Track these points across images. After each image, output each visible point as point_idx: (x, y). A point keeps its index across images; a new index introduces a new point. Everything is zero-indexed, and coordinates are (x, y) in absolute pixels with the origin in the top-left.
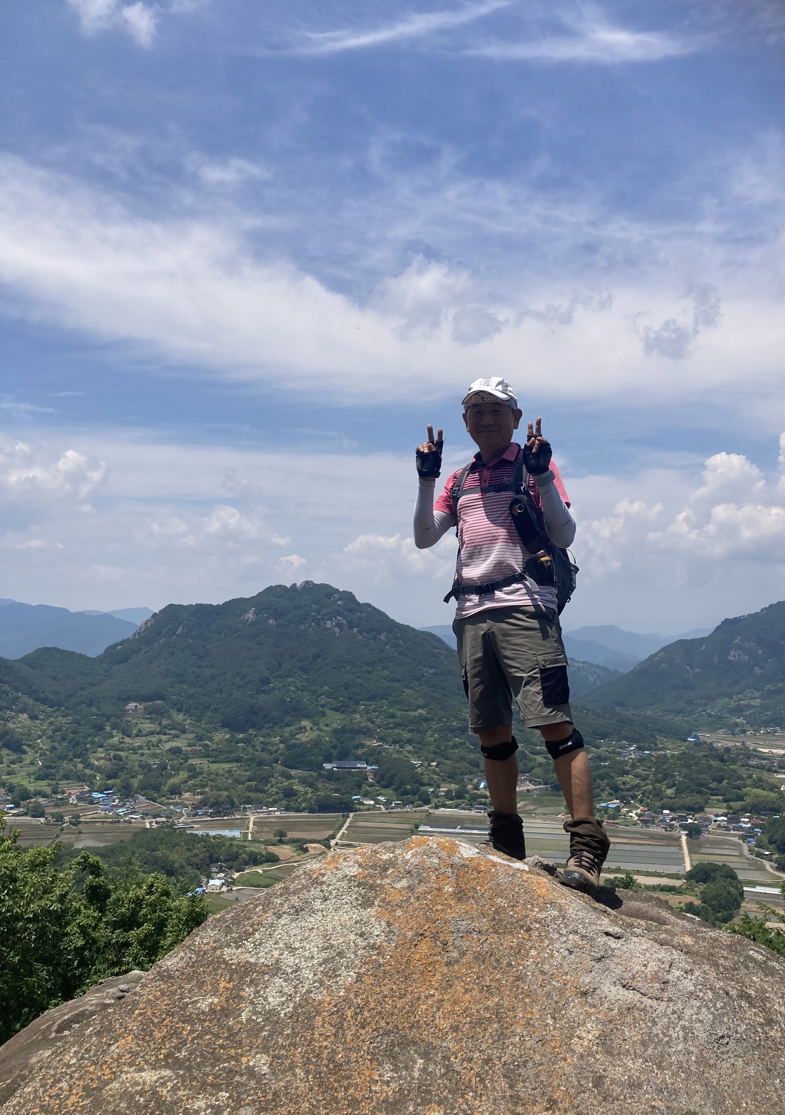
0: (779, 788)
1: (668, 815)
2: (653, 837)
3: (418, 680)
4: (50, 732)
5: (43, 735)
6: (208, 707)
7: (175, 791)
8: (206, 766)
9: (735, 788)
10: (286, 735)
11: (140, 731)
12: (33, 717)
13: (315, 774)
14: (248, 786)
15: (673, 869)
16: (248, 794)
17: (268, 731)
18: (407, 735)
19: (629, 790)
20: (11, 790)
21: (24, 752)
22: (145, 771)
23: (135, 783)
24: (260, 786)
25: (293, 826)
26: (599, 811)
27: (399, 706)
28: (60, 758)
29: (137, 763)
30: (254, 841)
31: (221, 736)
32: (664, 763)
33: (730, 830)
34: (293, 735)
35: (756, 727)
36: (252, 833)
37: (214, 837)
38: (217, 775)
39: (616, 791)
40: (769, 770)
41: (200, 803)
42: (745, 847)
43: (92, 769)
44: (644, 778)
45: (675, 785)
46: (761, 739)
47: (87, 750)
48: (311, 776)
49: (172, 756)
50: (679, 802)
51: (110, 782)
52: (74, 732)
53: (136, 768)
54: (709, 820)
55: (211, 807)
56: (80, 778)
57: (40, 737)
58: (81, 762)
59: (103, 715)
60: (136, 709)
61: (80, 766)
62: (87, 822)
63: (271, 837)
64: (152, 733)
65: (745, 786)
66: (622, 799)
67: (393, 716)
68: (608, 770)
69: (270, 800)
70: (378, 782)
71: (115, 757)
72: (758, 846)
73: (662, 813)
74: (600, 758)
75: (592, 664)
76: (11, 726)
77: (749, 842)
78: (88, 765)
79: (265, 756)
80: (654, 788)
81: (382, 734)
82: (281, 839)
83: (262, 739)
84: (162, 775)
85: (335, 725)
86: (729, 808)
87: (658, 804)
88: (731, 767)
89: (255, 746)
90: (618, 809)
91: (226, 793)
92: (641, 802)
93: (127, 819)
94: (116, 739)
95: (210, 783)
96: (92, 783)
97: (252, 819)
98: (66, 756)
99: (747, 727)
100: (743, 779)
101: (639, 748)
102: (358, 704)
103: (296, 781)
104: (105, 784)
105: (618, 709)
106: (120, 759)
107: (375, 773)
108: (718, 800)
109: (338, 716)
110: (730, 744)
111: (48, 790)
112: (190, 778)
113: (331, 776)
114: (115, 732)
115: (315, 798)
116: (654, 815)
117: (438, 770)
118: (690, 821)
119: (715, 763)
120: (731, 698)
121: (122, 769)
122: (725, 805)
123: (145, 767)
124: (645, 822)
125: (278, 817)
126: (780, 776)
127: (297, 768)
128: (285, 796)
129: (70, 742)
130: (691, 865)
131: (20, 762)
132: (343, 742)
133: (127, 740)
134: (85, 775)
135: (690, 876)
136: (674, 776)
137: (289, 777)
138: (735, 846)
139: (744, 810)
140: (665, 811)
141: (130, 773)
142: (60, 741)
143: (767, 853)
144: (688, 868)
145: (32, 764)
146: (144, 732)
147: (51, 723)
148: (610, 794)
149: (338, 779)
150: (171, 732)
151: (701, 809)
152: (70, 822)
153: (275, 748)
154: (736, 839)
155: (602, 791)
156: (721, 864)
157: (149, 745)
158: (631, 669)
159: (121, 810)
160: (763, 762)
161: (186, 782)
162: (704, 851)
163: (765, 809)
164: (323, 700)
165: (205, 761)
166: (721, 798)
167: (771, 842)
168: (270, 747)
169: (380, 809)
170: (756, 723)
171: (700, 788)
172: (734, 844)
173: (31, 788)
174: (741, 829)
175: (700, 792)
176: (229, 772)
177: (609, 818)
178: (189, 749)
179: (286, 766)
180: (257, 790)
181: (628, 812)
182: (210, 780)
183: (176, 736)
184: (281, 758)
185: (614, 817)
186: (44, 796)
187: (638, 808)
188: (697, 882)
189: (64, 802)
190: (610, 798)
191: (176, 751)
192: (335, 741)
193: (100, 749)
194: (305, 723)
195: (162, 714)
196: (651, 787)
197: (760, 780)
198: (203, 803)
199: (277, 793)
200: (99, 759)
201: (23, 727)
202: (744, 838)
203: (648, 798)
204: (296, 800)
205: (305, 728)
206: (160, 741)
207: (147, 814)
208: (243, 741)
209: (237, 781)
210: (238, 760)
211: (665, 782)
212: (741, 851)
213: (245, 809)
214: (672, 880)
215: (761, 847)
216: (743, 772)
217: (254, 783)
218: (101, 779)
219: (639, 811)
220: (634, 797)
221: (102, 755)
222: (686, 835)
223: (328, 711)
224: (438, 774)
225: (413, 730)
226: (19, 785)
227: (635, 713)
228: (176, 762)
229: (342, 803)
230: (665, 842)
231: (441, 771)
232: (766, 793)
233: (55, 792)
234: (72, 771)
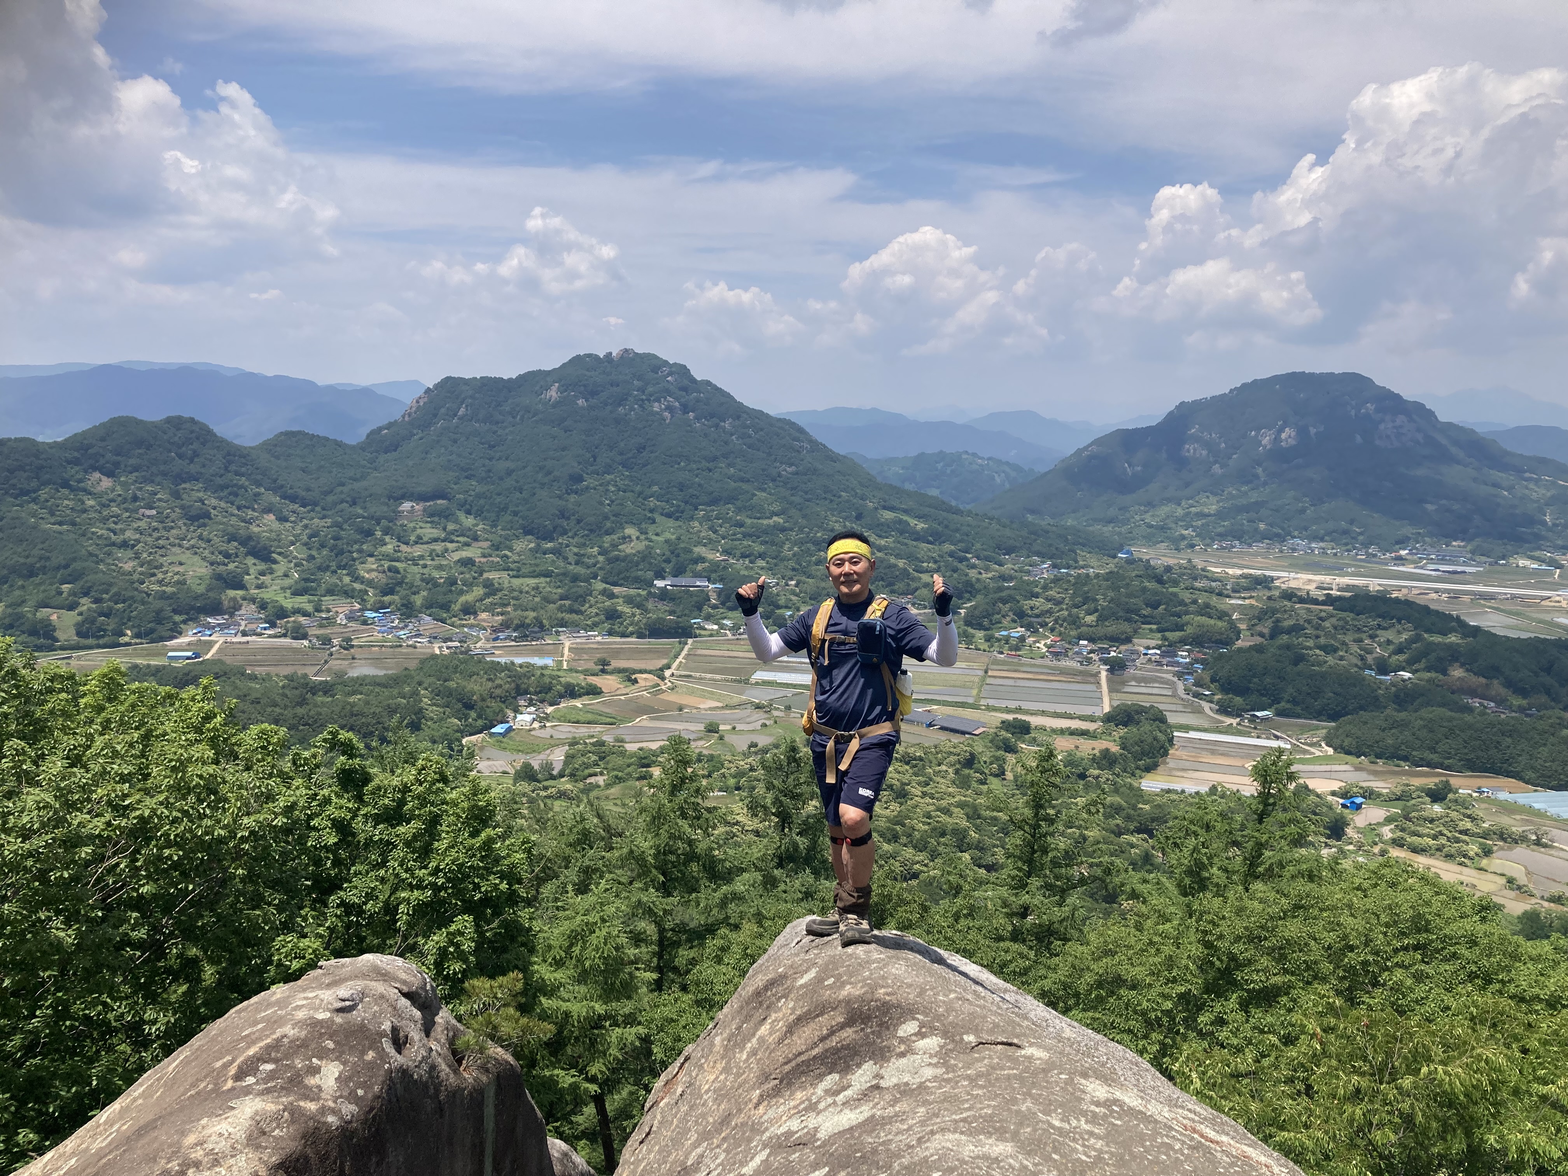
0: (1230, 616)
1: (1086, 646)
2: (1063, 672)
3: (774, 480)
4: (305, 537)
5: (297, 541)
6: (505, 509)
7: (469, 610)
8: (506, 582)
9: (1173, 616)
10: (606, 545)
11: (419, 538)
12: (282, 519)
13: (644, 593)
14: (561, 606)
15: (1088, 711)
16: (560, 615)
17: (582, 540)
18: (758, 548)
19: (1037, 616)
20: (263, 606)
21: (275, 562)
22: (430, 586)
23: (418, 600)
24: (576, 606)
25: (618, 653)
26: (999, 640)
27: (749, 513)
28: (319, 568)
29: (418, 576)
30: (570, 670)
31: (524, 545)
32: (1085, 584)
33: (1162, 665)
34: (615, 546)
35: (1208, 541)
36: (568, 661)
37: (521, 666)
38: (521, 592)
39: (1021, 616)
40: (1220, 594)
41: (501, 625)
42: (1180, 686)
43: (362, 583)
44: (1058, 603)
45: (1096, 611)
46: (1214, 556)
47: (354, 560)
48: (639, 595)
49: (463, 569)
50: (1101, 631)
51: (387, 599)
52: (336, 538)
53: (418, 583)
54: (1138, 653)
55: (515, 630)
56: (348, 594)
57: (293, 544)
58: (347, 575)
59: (372, 518)
60: (412, 511)
61: (347, 580)
62: (361, 647)
63: (591, 665)
64: (435, 540)
65: (1187, 613)
66: (1028, 627)
67: (741, 525)
68: (1012, 592)
69: (589, 623)
70: (723, 604)
71: (390, 569)
72: (1197, 684)
73: (1078, 644)
74: (1003, 578)
75: (999, 462)
76: (256, 529)
77: (1186, 680)
78: (357, 578)
79: (580, 570)
80: (1070, 615)
81: (727, 547)
82: (604, 667)
83: (576, 550)
84: (451, 591)
85: (668, 535)
86: (1165, 639)
87: (1073, 633)
88: (1171, 590)
89: (567, 558)
90: (1022, 639)
91: (532, 614)
92: (1052, 630)
93: (410, 643)
94: (390, 547)
95: (512, 602)
96: (363, 600)
97: (567, 644)
98: (328, 567)
99: (1196, 541)
100: (1186, 605)
101: (1054, 566)
102: (696, 509)
103: (620, 600)
104: (380, 601)
105: (1030, 518)
106: (397, 571)
107: (719, 593)
108: (1151, 630)
109: (671, 523)
110: (1171, 562)
111: (309, 608)
112: (487, 595)
113: (663, 595)
114: (387, 538)
115: (644, 621)
116: (1067, 646)
117: (797, 590)
118: (1113, 654)
119: (1150, 585)
120: (1179, 505)
121: (400, 583)
122: (1159, 635)
123: (429, 581)
124: (1056, 655)
125: (598, 643)
126: (1233, 602)
127: (621, 585)
128: (607, 619)
129: (332, 551)
130: (1111, 706)
131: (271, 573)
132: (678, 556)
133: (404, 548)
134: (354, 590)
135: (1108, 719)
136: (1096, 600)
137: (612, 596)
138: (1166, 683)
139: (1183, 641)
140: (1081, 642)
141: (410, 588)
142: (318, 549)
143: (1207, 693)
144: (1107, 709)
145: (286, 575)
146: (425, 539)
147: (306, 527)
148: (1014, 621)
149: (672, 599)
150: (461, 539)
151: (1128, 640)
152: (341, 646)
153: (592, 561)
154: (1169, 676)
155: (1004, 616)
156: (1148, 705)
157: (433, 555)
158: (1053, 467)
159: (402, 632)
160: (1214, 584)
161: (482, 600)
162: (1127, 689)
163: (1210, 640)
164: (652, 502)
165: (505, 574)
166: (1154, 627)
167: (1213, 680)
168: (586, 560)
169: (726, 635)
170: (1207, 536)
171: (1130, 614)
172: (1167, 682)
173: (288, 603)
174: (1178, 664)
175: (1129, 620)
176: (536, 588)
177: (1011, 649)
178: (484, 560)
179: (607, 583)
180: (572, 611)
181: (1035, 642)
182: (513, 598)
183: (467, 544)
184: (601, 574)
185: (1017, 649)
186: (305, 614)
187: (1048, 638)
188: (1117, 726)
189: (330, 622)
190: (1013, 625)
191: (467, 563)
192: (668, 553)
193: (370, 559)
194: (630, 531)
195: (446, 517)
196: (1066, 613)
197: (1207, 605)
198: (505, 626)
199: (597, 614)
200: (370, 571)
201: (271, 531)
202: (1180, 675)
203: (1061, 626)
204: (622, 624)
205: (630, 537)
206: (446, 550)
207: (435, 638)
208: (553, 551)
209: (547, 600)
210: (547, 574)
211: (1084, 607)
212: (1175, 690)
213: (557, 632)
214: (1085, 723)
215: (1201, 686)
216: (1186, 596)
217: (567, 603)
218: (375, 595)
219: (1049, 642)
220: (1044, 625)
221: (374, 566)
222: (1107, 670)
223: (659, 518)
224: (797, 595)
225: (767, 542)
226: (273, 601)
227: (1052, 522)
228: (467, 576)
229: (679, 628)
230: (1079, 678)
231: (801, 592)
232: (1212, 622)
233: (318, 610)
234: (337, 585)
